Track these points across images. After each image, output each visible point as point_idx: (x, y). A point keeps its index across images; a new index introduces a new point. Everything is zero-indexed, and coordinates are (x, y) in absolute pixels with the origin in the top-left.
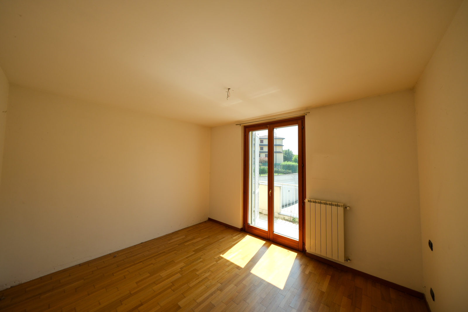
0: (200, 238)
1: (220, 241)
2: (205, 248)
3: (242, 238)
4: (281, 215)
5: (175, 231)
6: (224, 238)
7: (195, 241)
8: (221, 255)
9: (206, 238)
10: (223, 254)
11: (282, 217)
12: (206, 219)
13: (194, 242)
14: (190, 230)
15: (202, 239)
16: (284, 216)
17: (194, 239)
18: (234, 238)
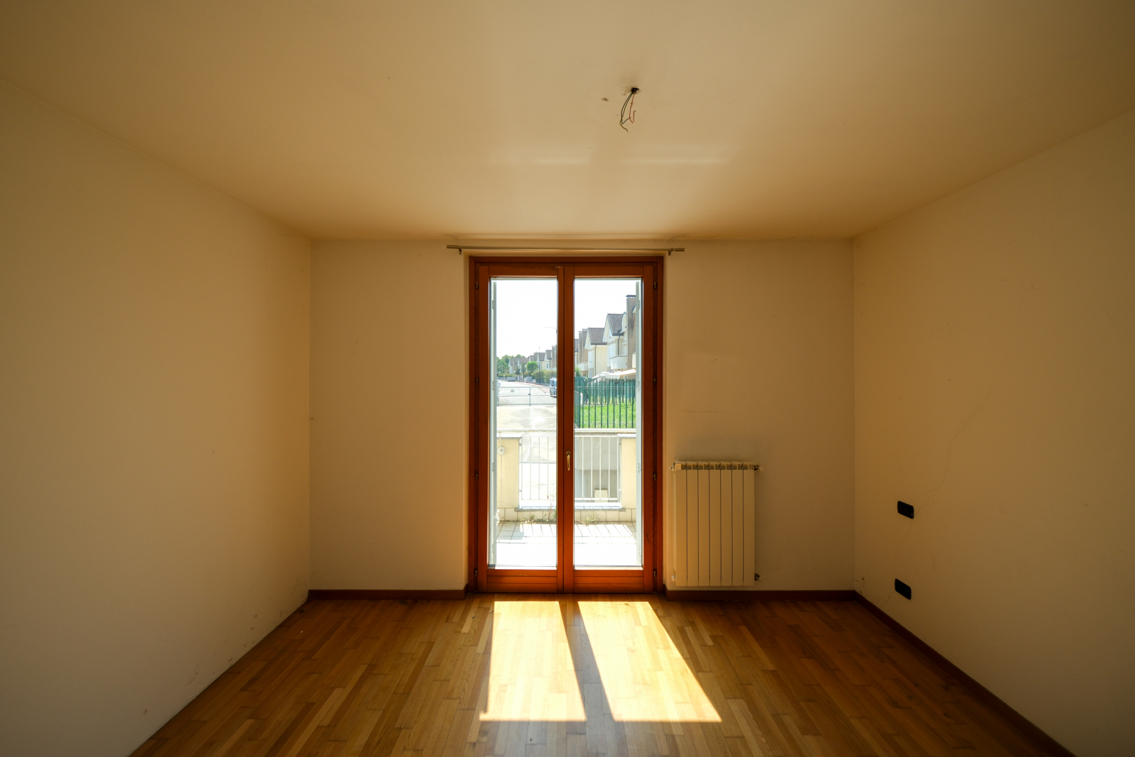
0: (337, 692)
1: (430, 660)
2: (397, 725)
3: (488, 618)
4: (525, 510)
5: (166, 720)
6: (430, 645)
7: (323, 716)
8: (483, 717)
9: (363, 679)
10: (485, 710)
11: (527, 515)
12: (301, 598)
13: (326, 722)
14: (253, 680)
15: (349, 688)
16: (532, 513)
17: (307, 710)
18: (466, 629)
